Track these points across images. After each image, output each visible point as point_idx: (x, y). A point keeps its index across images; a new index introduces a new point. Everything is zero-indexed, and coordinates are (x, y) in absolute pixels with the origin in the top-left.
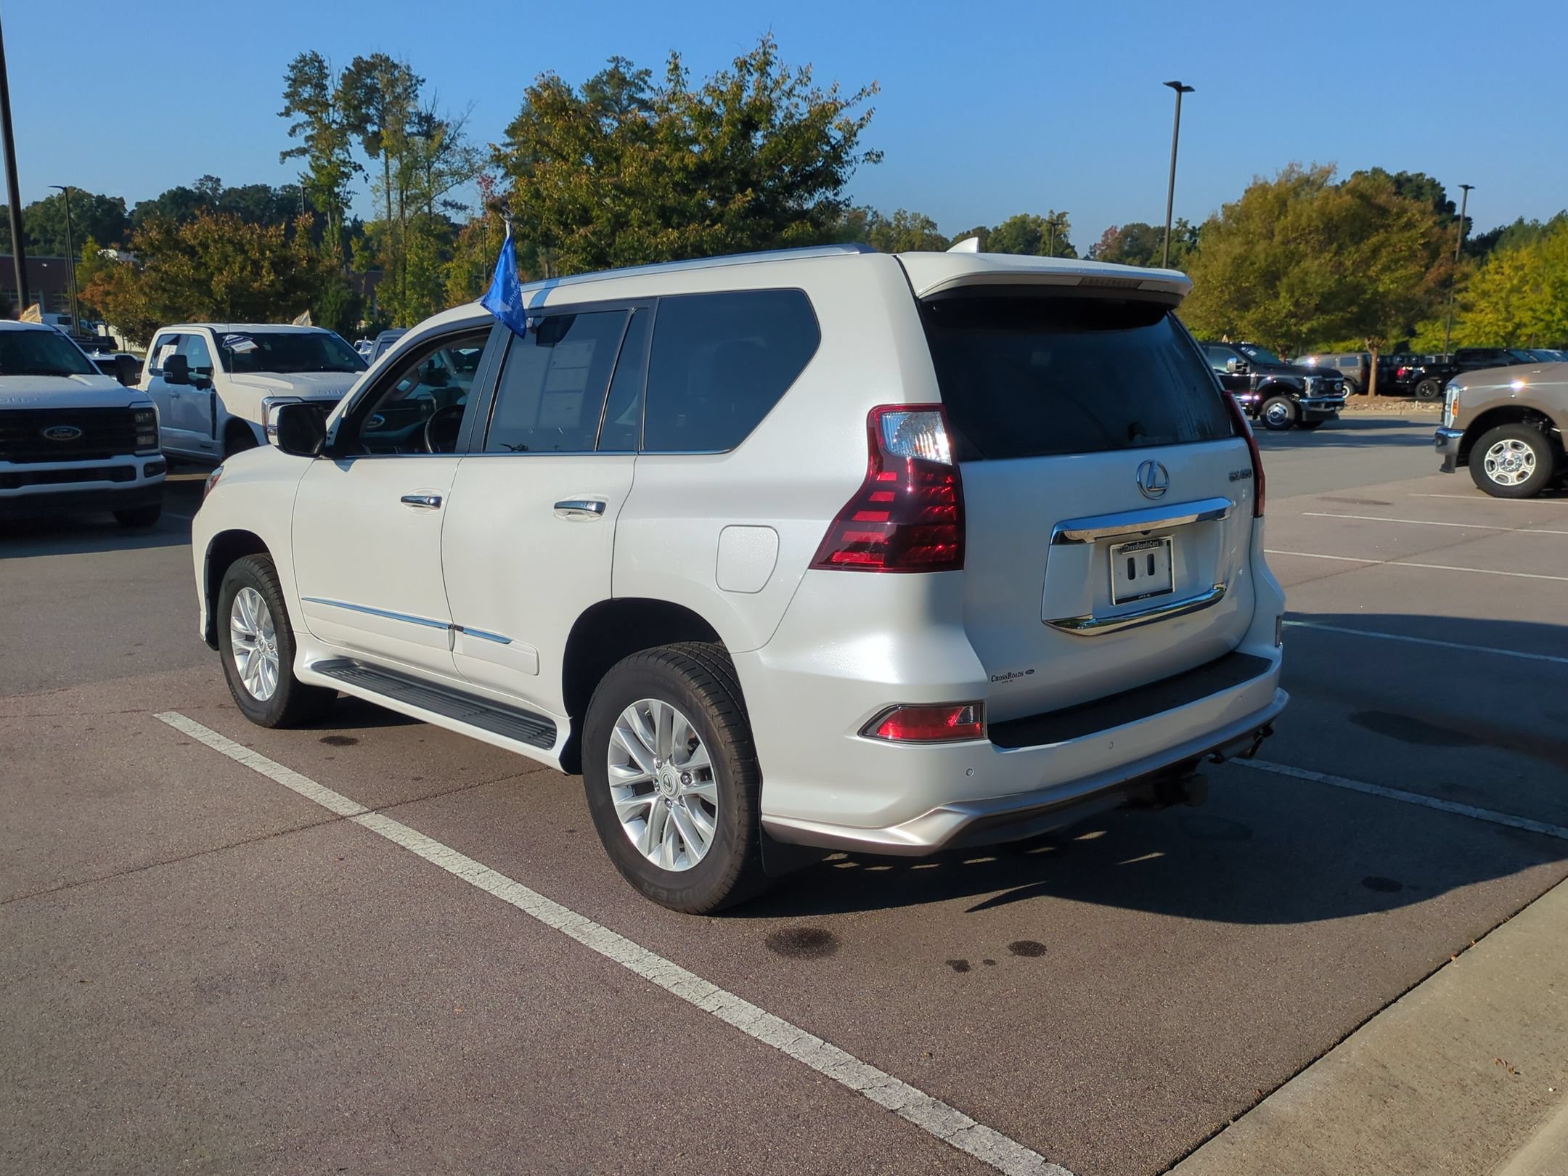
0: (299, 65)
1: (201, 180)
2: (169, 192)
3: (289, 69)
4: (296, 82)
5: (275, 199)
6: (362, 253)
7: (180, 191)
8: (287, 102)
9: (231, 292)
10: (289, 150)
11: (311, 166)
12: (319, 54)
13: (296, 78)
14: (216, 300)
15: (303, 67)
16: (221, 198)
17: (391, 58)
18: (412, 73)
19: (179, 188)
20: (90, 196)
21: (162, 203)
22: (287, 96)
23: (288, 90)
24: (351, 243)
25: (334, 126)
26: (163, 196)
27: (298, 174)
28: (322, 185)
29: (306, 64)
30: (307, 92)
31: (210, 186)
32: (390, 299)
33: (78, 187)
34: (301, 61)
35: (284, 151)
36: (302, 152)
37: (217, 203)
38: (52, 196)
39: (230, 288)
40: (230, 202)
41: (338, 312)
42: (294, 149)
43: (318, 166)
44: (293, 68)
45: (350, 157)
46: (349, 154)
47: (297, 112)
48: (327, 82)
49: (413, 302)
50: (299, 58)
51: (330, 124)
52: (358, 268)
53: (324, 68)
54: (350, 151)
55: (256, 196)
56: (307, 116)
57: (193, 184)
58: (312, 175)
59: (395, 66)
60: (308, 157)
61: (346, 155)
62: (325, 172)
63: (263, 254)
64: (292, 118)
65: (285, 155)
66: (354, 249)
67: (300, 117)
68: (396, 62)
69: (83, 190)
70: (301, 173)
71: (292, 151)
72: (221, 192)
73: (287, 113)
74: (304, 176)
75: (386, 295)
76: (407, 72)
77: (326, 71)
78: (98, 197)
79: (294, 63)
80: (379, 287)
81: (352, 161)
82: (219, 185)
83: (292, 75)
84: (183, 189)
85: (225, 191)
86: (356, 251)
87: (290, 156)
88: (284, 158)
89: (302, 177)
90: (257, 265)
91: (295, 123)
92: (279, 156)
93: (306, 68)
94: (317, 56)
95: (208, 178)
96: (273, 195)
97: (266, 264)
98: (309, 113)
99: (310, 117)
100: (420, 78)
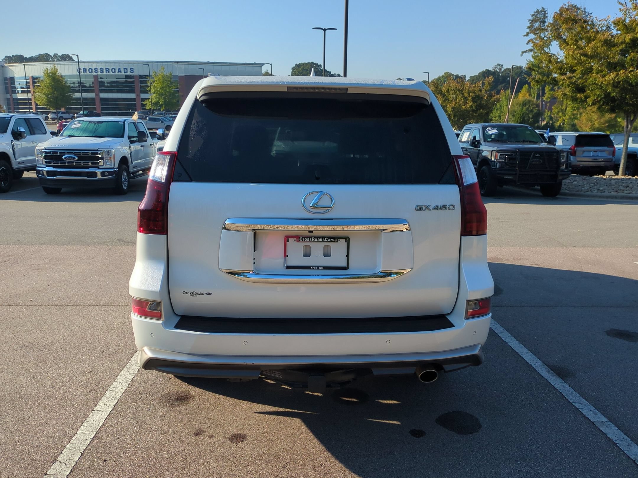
0: (536, 14)
1: (495, 66)
2: (482, 72)
3: (531, 16)
4: (533, 21)
5: (524, 71)
6: (549, 92)
7: (486, 71)
8: (528, 30)
9: (454, 110)
10: (525, 50)
11: (533, 56)
12: (545, 8)
13: (533, 20)
14: (448, 113)
15: (537, 14)
16: (502, 73)
17: (577, 5)
18: (586, 11)
19: (486, 70)
20: (453, 75)
21: (479, 76)
22: (528, 27)
23: (529, 25)
24: (545, 88)
25: (545, 38)
26: (480, 73)
27: (526, 60)
28: (536, 64)
29: (539, 13)
30: (537, 25)
31: (499, 68)
32: (559, 112)
33: (449, 72)
34: (536, 12)
35: (523, 51)
36: (531, 50)
37: (500, 75)
38: (440, 76)
39: (453, 109)
40: (506, 74)
41: (521, 118)
42: (527, 50)
43: (535, 56)
44: (533, 15)
45: (550, 51)
46: (550, 50)
47: (531, 34)
48: (546, 20)
49: (570, 113)
50: (536, 11)
51: (544, 38)
52: (547, 99)
53: (546, 14)
54: (551, 48)
55: (516, 71)
56: (534, 35)
57: (493, 68)
58: (532, 60)
59: (578, 9)
60: (532, 53)
61: (549, 50)
62: (537, 58)
63: (469, 95)
64: (529, 36)
65: (523, 52)
66: (546, 90)
67: (532, 36)
68: (579, 7)
69: (451, 73)
70: (528, 60)
71: (526, 51)
72: (502, 70)
73: (527, 35)
74: (529, 61)
75: (557, 110)
76: (584, 10)
77: (547, 15)
78: (456, 75)
79: (533, 13)
80: (554, 107)
81: (551, 52)
82: (502, 67)
83: (532, 19)
84: (488, 70)
85: (504, 70)
86: (547, 91)
87: (525, 53)
88: (523, 54)
89: (528, 61)
90: (466, 99)
91: (530, 39)
92: (521, 53)
93: (538, 15)
94: (543, 9)
95: (499, 65)
96: (523, 70)
97: (470, 98)
98: (535, 34)
99: (535, 36)
100: (590, 13)
